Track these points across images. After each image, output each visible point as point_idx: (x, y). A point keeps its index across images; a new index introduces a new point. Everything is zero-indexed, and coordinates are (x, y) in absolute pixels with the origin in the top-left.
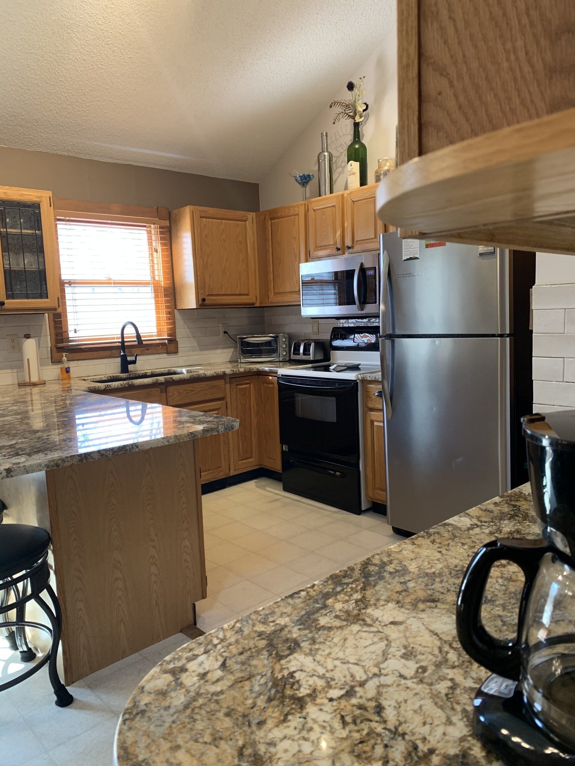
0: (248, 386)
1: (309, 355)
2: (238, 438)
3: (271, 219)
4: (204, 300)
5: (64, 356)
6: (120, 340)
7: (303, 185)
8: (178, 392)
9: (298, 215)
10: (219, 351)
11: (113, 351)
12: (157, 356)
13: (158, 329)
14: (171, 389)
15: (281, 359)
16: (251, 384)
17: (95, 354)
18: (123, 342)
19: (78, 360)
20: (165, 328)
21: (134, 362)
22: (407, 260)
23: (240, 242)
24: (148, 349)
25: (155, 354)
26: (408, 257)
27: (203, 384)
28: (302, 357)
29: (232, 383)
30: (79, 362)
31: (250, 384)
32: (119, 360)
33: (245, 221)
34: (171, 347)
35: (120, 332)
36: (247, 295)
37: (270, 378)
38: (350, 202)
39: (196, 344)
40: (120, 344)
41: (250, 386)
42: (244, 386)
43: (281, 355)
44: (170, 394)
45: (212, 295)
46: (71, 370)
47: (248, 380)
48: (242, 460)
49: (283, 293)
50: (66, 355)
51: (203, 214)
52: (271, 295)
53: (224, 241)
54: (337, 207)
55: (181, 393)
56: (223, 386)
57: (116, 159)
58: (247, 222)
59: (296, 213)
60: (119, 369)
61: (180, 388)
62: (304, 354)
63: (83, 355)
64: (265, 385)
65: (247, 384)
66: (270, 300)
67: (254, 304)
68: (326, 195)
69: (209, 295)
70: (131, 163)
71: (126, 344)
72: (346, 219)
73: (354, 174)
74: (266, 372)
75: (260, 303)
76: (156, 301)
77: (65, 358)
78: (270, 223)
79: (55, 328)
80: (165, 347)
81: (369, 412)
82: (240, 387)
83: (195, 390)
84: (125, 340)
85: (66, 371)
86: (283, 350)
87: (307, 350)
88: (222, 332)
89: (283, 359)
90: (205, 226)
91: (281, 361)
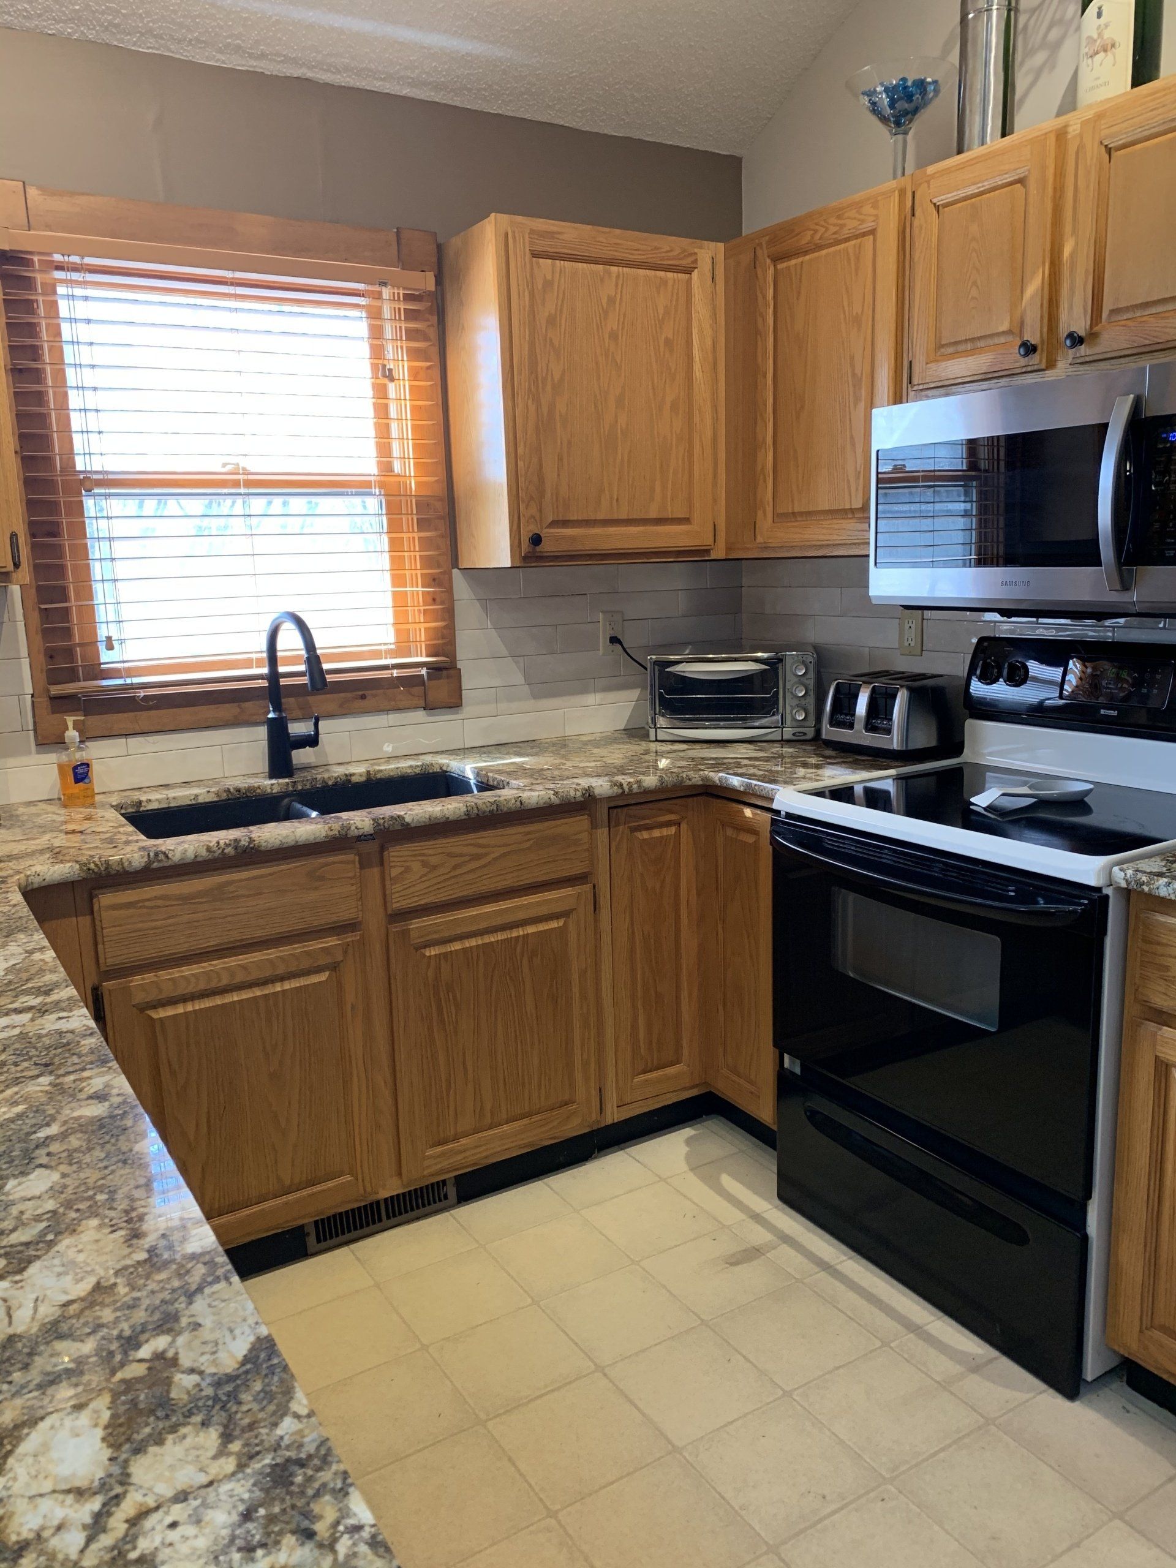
0: (673, 830)
1: (888, 731)
2: (634, 1002)
3: (776, 259)
4: (536, 540)
5: (70, 725)
6: (265, 670)
7: (898, 124)
8: (425, 864)
9: (873, 232)
10: (591, 699)
11: (248, 705)
12: (393, 718)
13: (398, 632)
14: (398, 855)
15: (788, 733)
16: (684, 826)
17: (185, 714)
18: (274, 676)
19: (126, 735)
20: (421, 629)
21: (312, 741)
23: (668, 342)
24: (363, 697)
25: (388, 711)
27: (514, 834)
28: (859, 735)
29: (618, 824)
30: (133, 741)
31: (678, 824)
32: (262, 732)
33: (689, 271)
34: (440, 690)
35: (263, 645)
36: (686, 520)
37: (748, 812)
38: (1093, 152)
39: (519, 679)
40: (265, 683)
41: (678, 835)
42: (656, 833)
43: (789, 723)
44: (394, 872)
45: (565, 523)
47: (671, 812)
48: (644, 1072)
49: (809, 514)
50: (75, 723)
51: (543, 245)
52: (765, 522)
53: (614, 336)
54: (1032, 183)
55: (435, 867)
56: (584, 836)
57: (251, 56)
58: (695, 274)
59: (868, 225)
60: (262, 764)
61: (433, 849)
62: (870, 727)
63: (144, 718)
64: (730, 832)
65: (668, 824)
66: (759, 539)
67: (707, 551)
68: (983, 143)
69: (554, 524)
70: (310, 74)
71: (283, 682)
72: (1068, 228)
73: (1108, 47)
74: (734, 790)
75: (729, 549)
76: (392, 541)
77: (72, 734)
78: (771, 271)
79: (46, 633)
80: (418, 690)
81: (1152, 1026)
82: (645, 835)
83: (486, 855)
84: (282, 669)
85: (75, 774)
86: (798, 706)
87: (879, 710)
88: (603, 641)
89: (794, 734)
90: (548, 284)
91: (788, 741)
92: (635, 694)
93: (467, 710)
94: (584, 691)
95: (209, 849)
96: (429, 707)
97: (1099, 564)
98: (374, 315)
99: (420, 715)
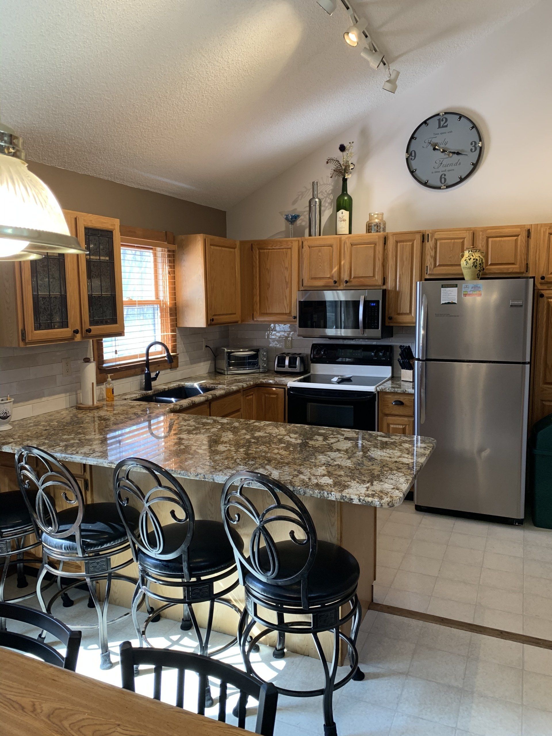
1: (296, 367)
3: (259, 249)
4: (213, 320)
5: (109, 377)
6: (145, 358)
7: (292, 223)
9: (290, 248)
10: (202, 364)
11: (137, 369)
15: (261, 370)
16: (254, 395)
17: (125, 373)
18: (148, 360)
20: (171, 345)
21: (155, 379)
22: (445, 303)
23: (232, 267)
25: (163, 369)
26: (447, 302)
28: (287, 369)
29: (244, 395)
32: (144, 377)
33: (235, 249)
34: (174, 363)
36: (235, 314)
37: (274, 389)
38: (348, 244)
39: (188, 359)
40: (145, 362)
42: (250, 397)
43: (261, 367)
47: (252, 392)
49: (271, 313)
51: (213, 242)
52: (257, 314)
53: (223, 266)
54: (334, 247)
59: (290, 247)
62: (290, 366)
64: (267, 395)
65: (251, 395)
66: (254, 319)
67: (238, 322)
68: (320, 235)
70: (149, 189)
71: (150, 361)
72: (342, 258)
73: (344, 220)
74: (271, 384)
75: (242, 321)
76: (161, 320)
77: (109, 379)
78: (258, 252)
79: (98, 349)
81: (386, 417)
83: (226, 404)
84: (150, 358)
87: (292, 363)
88: (204, 347)
89: (263, 370)
91: (261, 373)
92: (209, 362)
94: (200, 362)
96: (171, 368)
97: (359, 328)
98: (155, 255)
99: (169, 370)
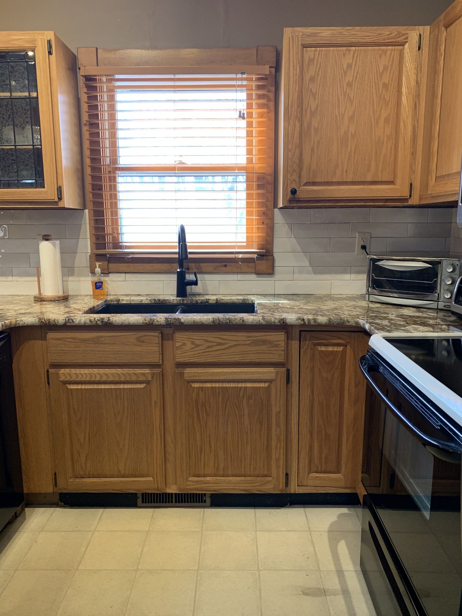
0: (341, 349)
2: (311, 435)
3: (447, 26)
4: (294, 192)
5: (97, 266)
6: (178, 250)
8: (193, 343)
10: (347, 276)
12: (240, 276)
13: (248, 237)
14: (180, 336)
15: (441, 305)
16: (348, 347)
17: (148, 266)
19: (125, 273)
21: (195, 283)
23: (385, 86)
24: (225, 266)
25: (238, 273)
27: (241, 336)
29: (305, 340)
30: (128, 275)
31: (346, 346)
32: (174, 277)
33: (403, 44)
34: (263, 265)
36: (392, 183)
39: (306, 264)
40: (177, 256)
41: (344, 352)
42: (330, 349)
43: (442, 299)
44: (177, 344)
45: (314, 184)
46: (105, 285)
47: (340, 338)
48: (317, 472)
51: (309, 41)
52: (432, 182)
53: (350, 84)
55: (198, 346)
56: (282, 344)
58: (407, 46)
60: (174, 290)
61: (198, 336)
63: (132, 266)
65: (338, 345)
67: (406, 200)
69: (307, 184)
75: (420, 199)
77: (98, 270)
78: (444, 34)
79: (97, 229)
80: (252, 265)
82: (323, 348)
83: (224, 344)
85: (96, 285)
86: (447, 290)
88: (357, 247)
89: (444, 306)
90: (311, 61)
91: (441, 310)
93: (277, 276)
94: (344, 272)
95: (90, 321)
96: (258, 273)
98: (249, 89)
99: (253, 276)
